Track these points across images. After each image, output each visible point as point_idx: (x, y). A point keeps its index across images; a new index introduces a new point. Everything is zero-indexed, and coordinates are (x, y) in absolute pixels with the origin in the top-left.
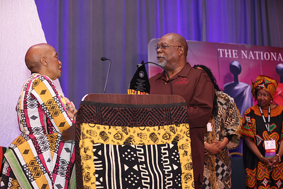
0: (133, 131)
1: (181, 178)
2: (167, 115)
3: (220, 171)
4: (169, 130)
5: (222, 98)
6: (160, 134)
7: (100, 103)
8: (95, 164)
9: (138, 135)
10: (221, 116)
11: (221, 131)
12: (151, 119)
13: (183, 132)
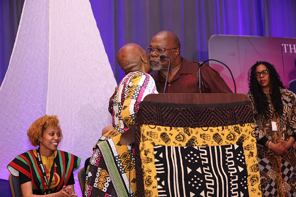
0: (196, 132)
1: (247, 180)
2: (231, 115)
3: (286, 172)
4: (233, 130)
5: (287, 95)
6: (224, 135)
7: (160, 103)
8: (157, 167)
9: (201, 135)
10: (286, 114)
11: (287, 130)
12: (215, 119)
13: (248, 132)
